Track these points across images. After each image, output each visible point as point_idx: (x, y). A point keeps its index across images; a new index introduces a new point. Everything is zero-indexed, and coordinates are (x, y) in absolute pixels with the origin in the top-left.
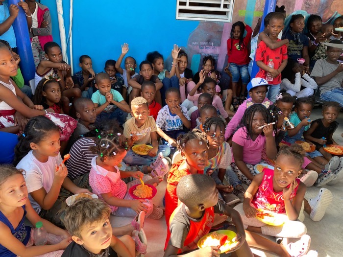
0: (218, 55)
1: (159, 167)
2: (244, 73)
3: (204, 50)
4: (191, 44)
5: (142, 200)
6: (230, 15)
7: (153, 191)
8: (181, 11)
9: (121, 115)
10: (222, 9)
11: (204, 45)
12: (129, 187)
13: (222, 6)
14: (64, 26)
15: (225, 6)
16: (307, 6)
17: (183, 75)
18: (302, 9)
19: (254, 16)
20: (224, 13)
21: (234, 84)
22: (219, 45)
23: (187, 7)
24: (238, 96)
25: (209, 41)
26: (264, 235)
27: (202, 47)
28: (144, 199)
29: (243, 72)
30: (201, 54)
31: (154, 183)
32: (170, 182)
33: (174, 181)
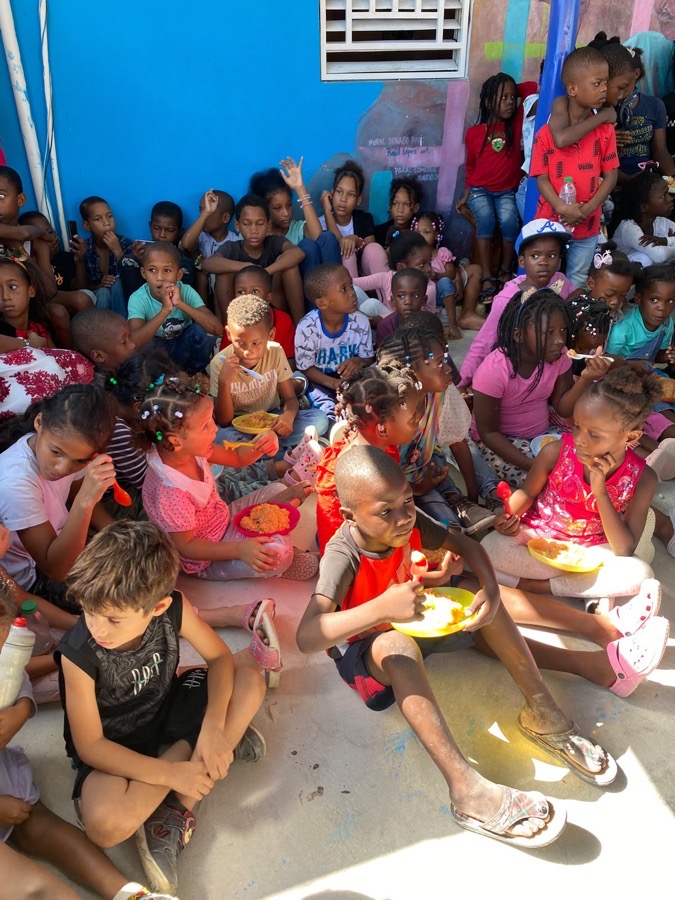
0: (438, 169)
1: (303, 462)
2: (506, 212)
3: (400, 159)
4: (365, 144)
5: (263, 539)
6: (463, 58)
7: (289, 517)
8: (333, 57)
9: (198, 343)
10: (439, 44)
11: (400, 146)
12: (235, 513)
13: (440, 35)
14: (32, 123)
15: (449, 35)
16: (664, 19)
17: (348, 229)
18: (650, 29)
19: (526, 57)
20: (446, 55)
21: (482, 244)
22: (439, 143)
23: (349, 46)
24: (494, 274)
25: (411, 133)
26: (558, 598)
27: (393, 150)
28: (269, 535)
29: (502, 211)
30: (392, 169)
31: (292, 498)
32: (322, 489)
33: (328, 485)
